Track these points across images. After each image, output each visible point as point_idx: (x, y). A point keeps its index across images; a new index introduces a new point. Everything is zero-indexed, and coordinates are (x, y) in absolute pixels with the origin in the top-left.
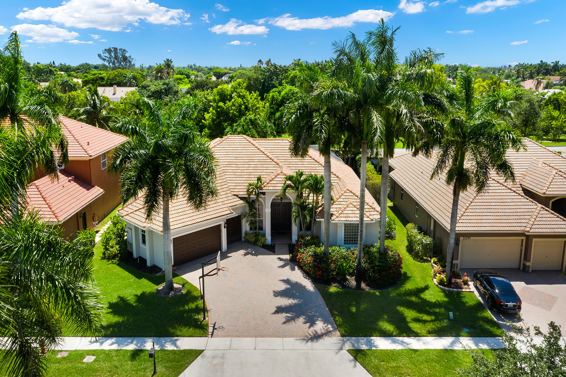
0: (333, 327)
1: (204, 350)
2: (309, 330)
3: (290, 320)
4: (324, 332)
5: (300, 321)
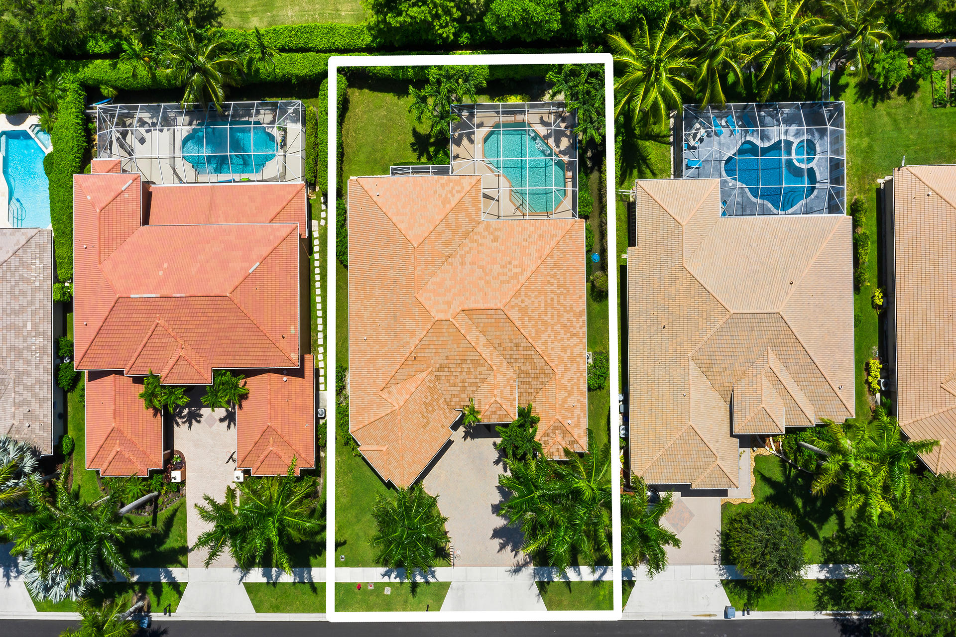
0: (530, 558)
1: (451, 582)
2: (515, 561)
3: (502, 547)
4: (523, 562)
5: (509, 548)
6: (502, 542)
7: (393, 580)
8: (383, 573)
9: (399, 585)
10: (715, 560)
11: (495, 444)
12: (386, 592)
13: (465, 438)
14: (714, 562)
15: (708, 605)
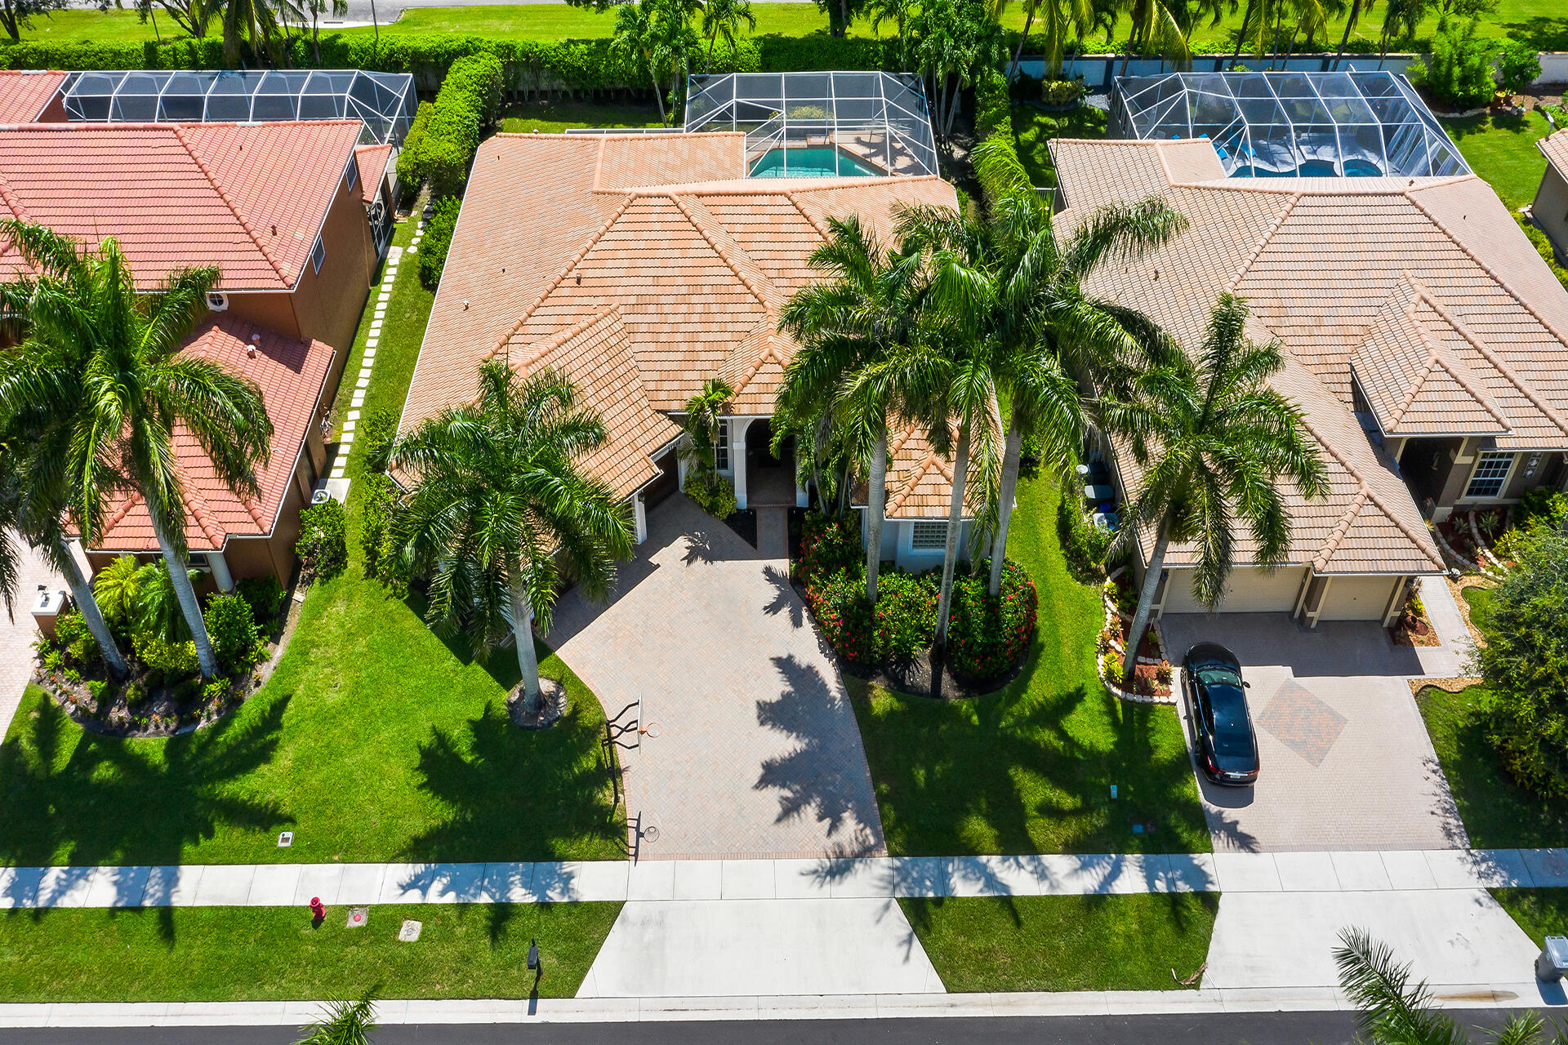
0: (876, 834)
1: (624, 903)
2: (829, 843)
3: (790, 809)
4: (856, 848)
5: (810, 811)
6: (787, 793)
7: (434, 897)
8: (406, 880)
9: (453, 914)
10: (1449, 835)
11: (768, 571)
12: (403, 936)
13: (690, 559)
14: (1447, 843)
15: (1477, 963)
